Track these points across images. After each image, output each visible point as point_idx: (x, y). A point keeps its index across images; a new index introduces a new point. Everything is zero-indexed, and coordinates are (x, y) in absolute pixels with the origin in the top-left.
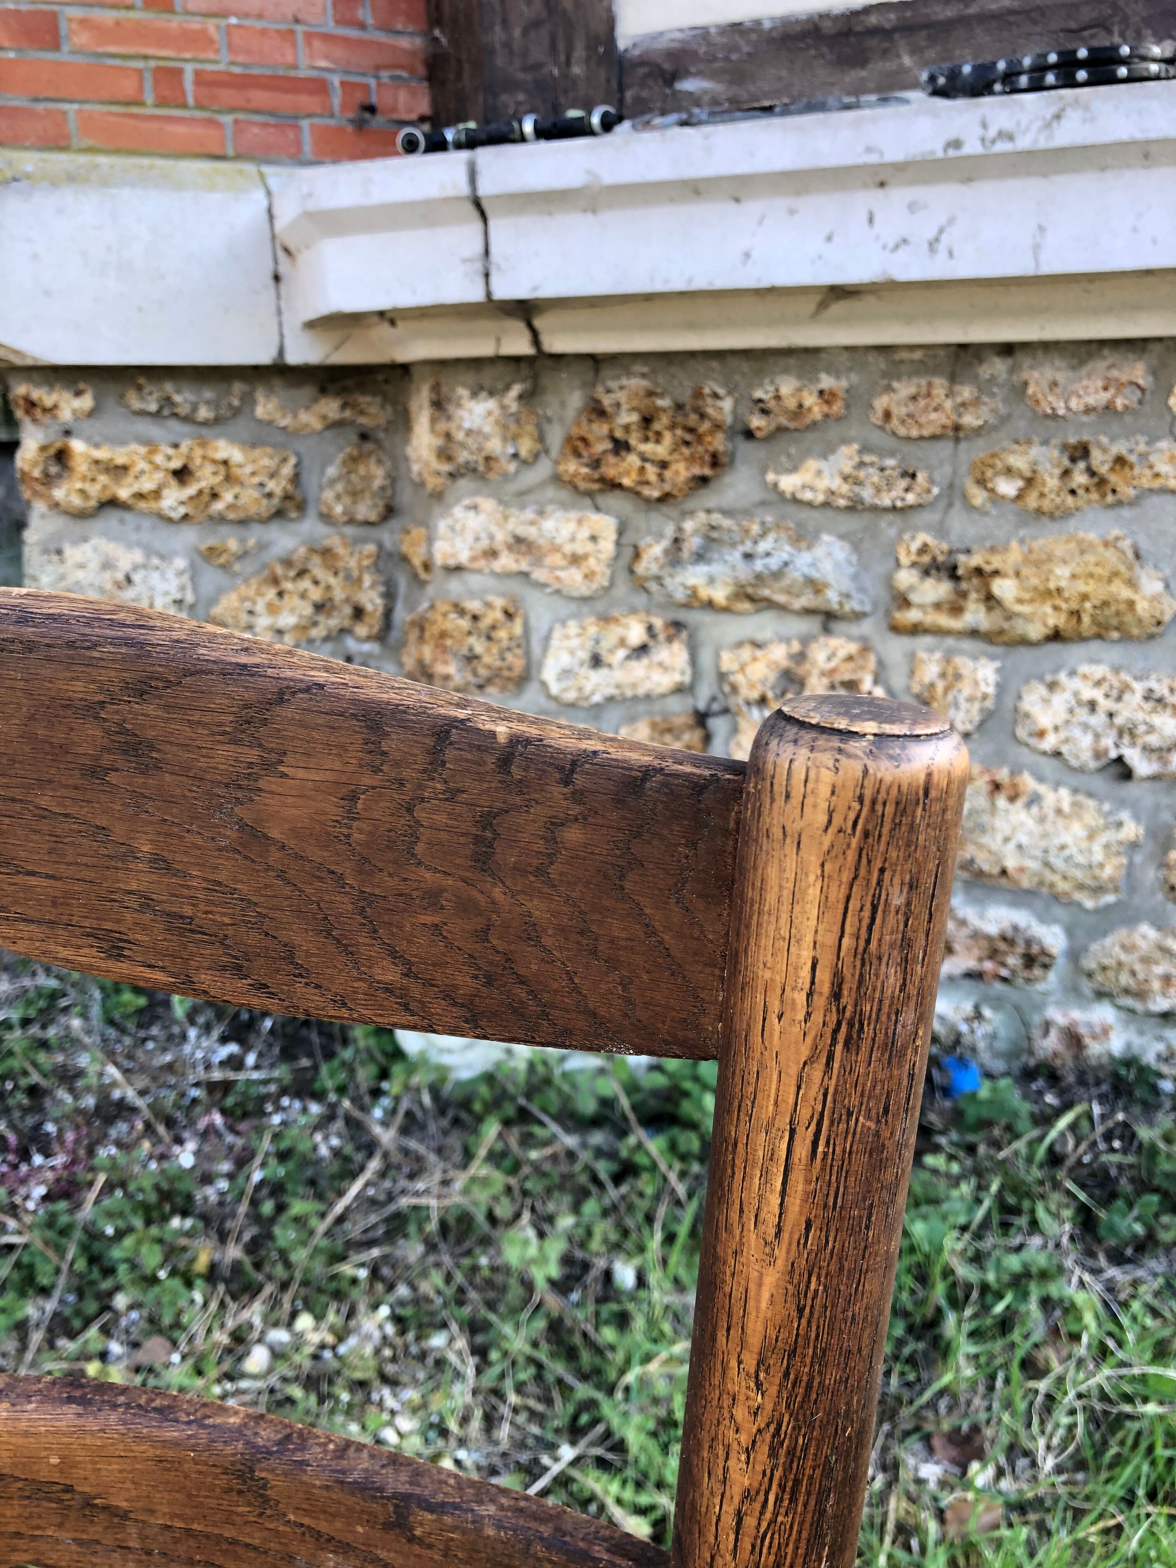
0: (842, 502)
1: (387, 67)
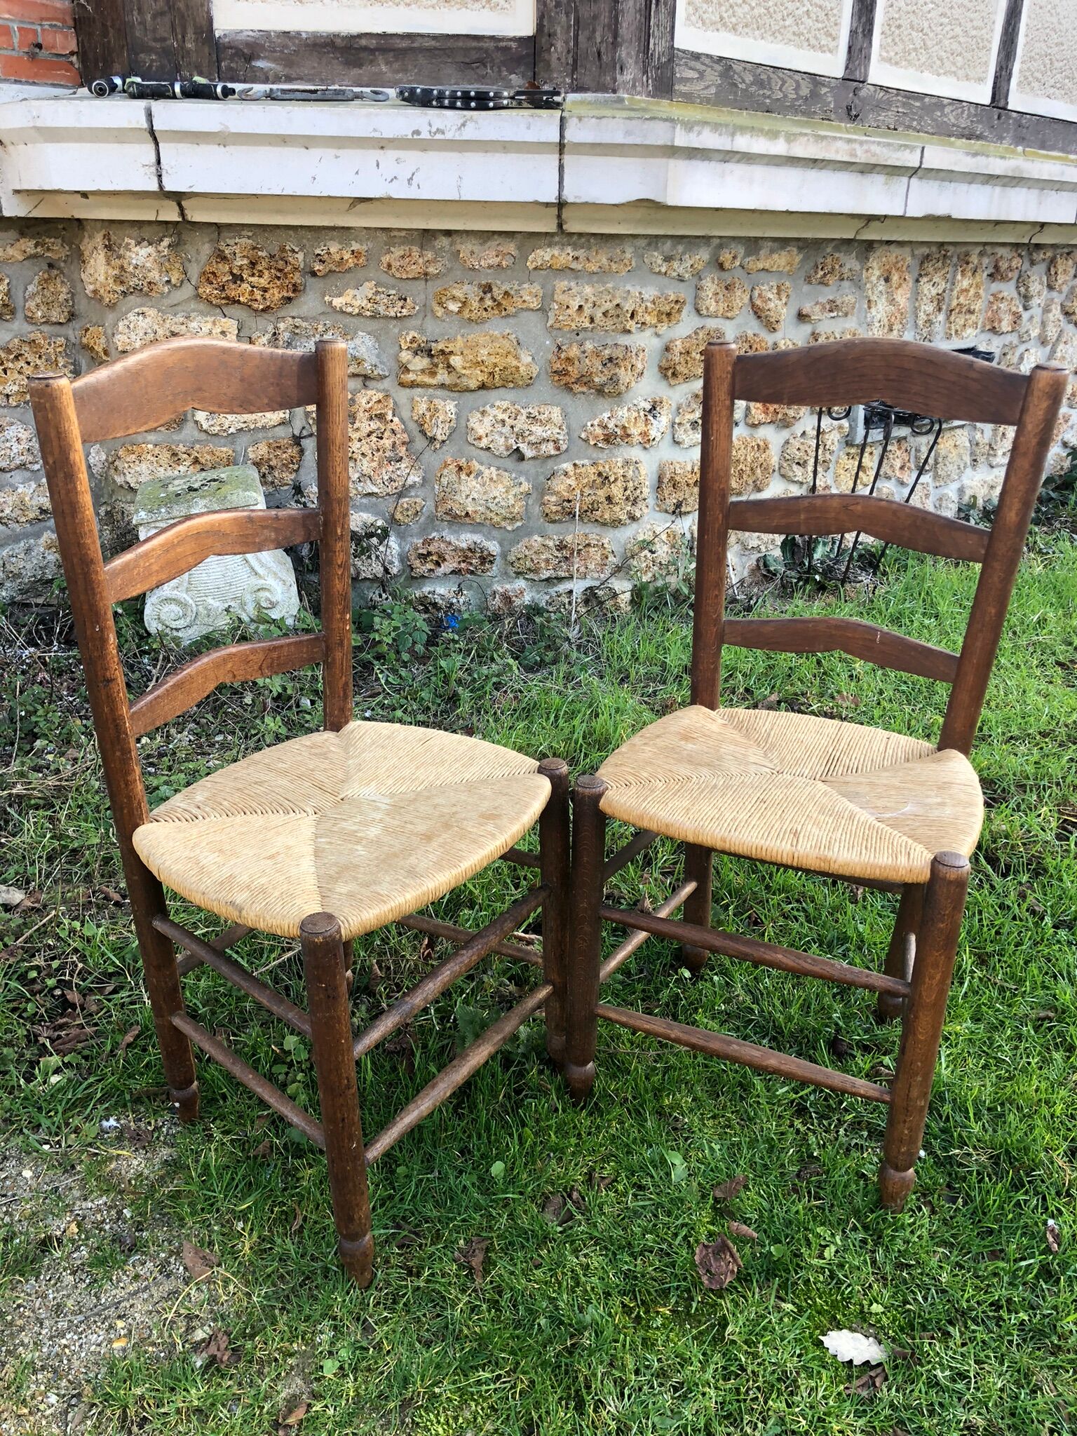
0: (368, 314)
1: (48, 19)
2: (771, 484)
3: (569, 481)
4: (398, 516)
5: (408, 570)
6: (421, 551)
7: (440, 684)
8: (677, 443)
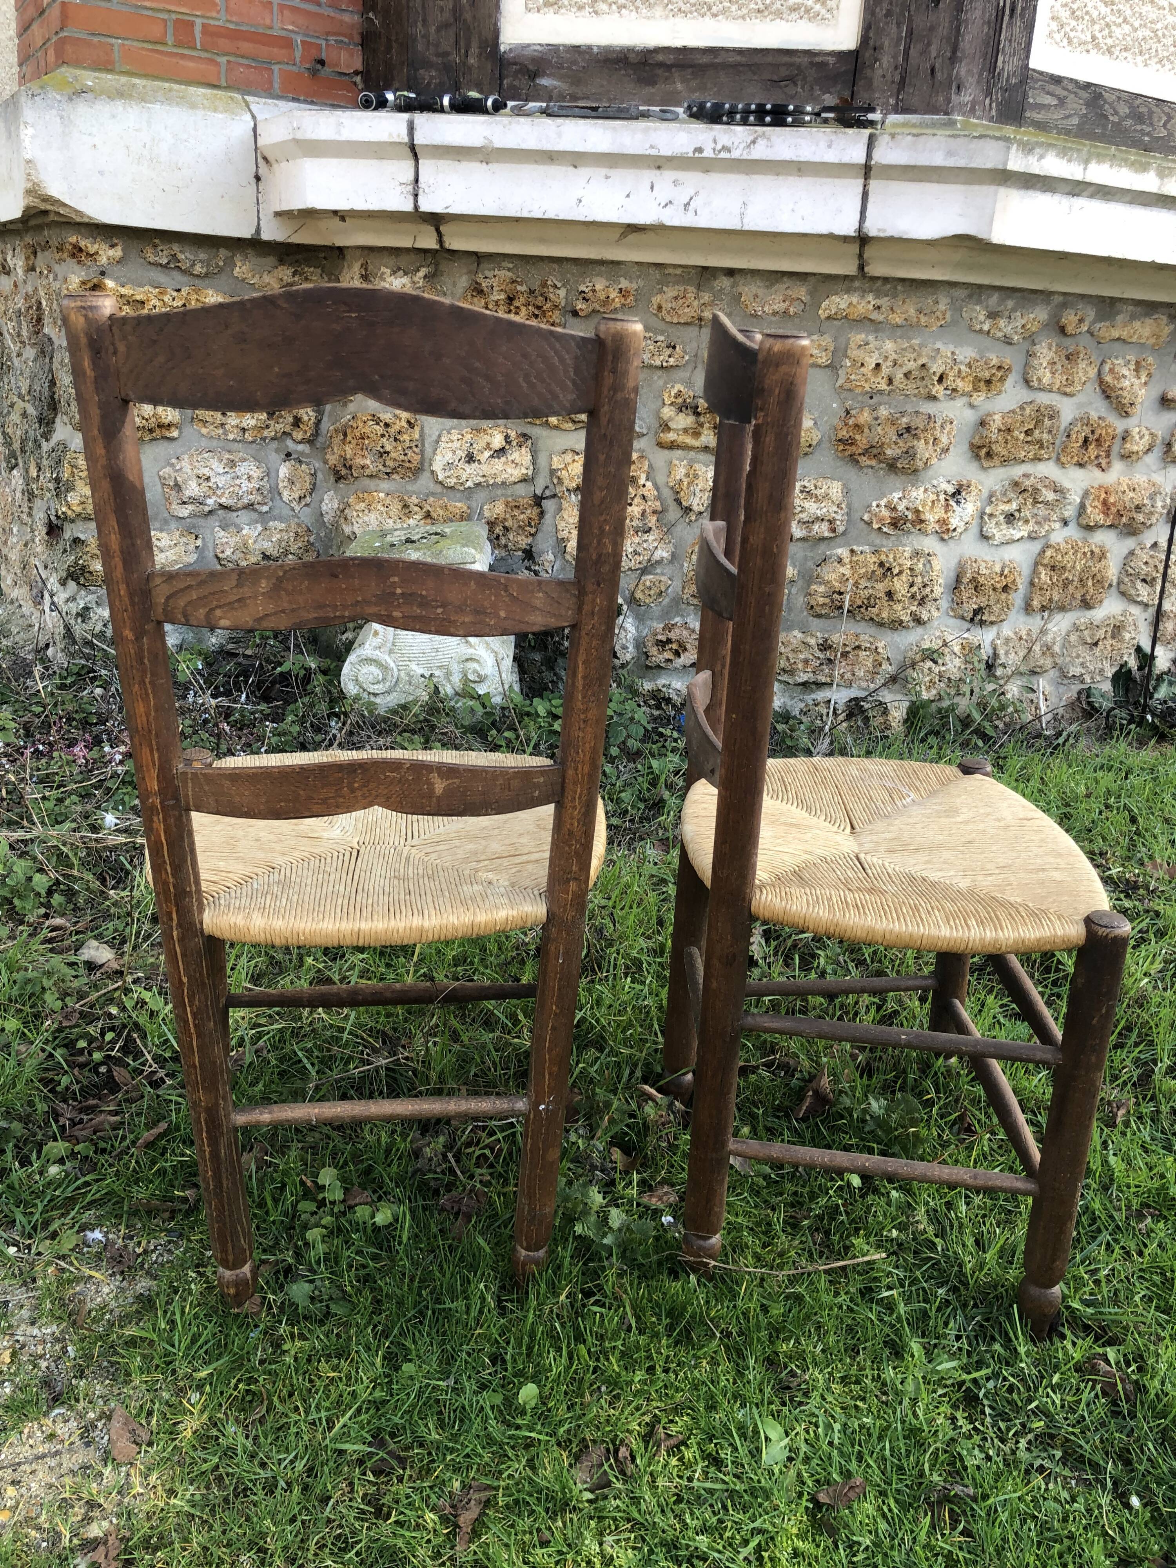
1: (334, 34)
2: (1106, 603)
3: (842, 570)
4: (639, 595)
5: (643, 658)
6: (659, 637)
7: (646, 785)
8: (985, 537)
